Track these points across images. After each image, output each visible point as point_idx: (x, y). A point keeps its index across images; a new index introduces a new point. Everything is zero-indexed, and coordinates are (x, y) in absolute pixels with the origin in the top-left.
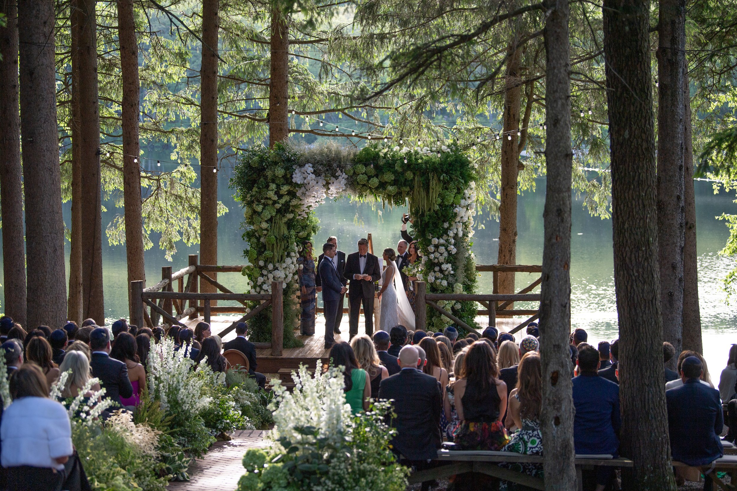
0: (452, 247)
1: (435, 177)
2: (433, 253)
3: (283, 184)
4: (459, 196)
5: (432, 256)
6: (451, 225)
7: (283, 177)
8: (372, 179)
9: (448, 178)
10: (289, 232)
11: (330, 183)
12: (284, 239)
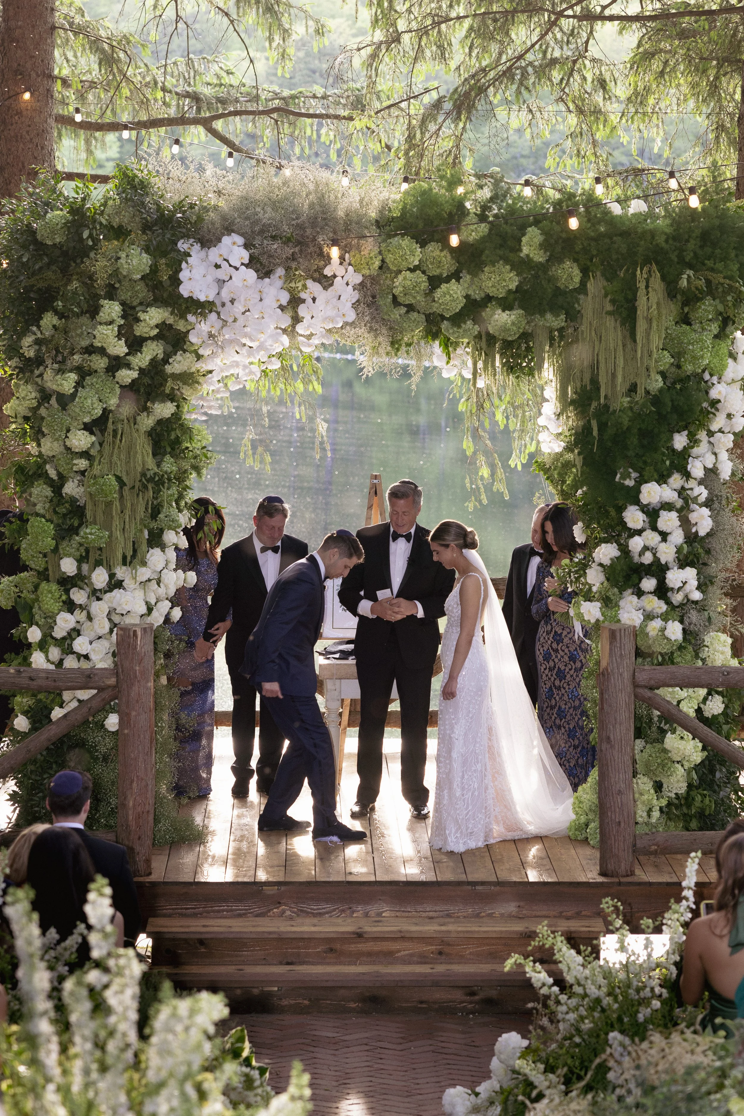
0: (703, 512)
1: (657, 283)
2: (639, 532)
3: (146, 305)
4: (721, 348)
6: (694, 441)
7: (144, 278)
8: (444, 286)
9: (701, 283)
10: (158, 465)
11: (303, 301)
12: (146, 487)
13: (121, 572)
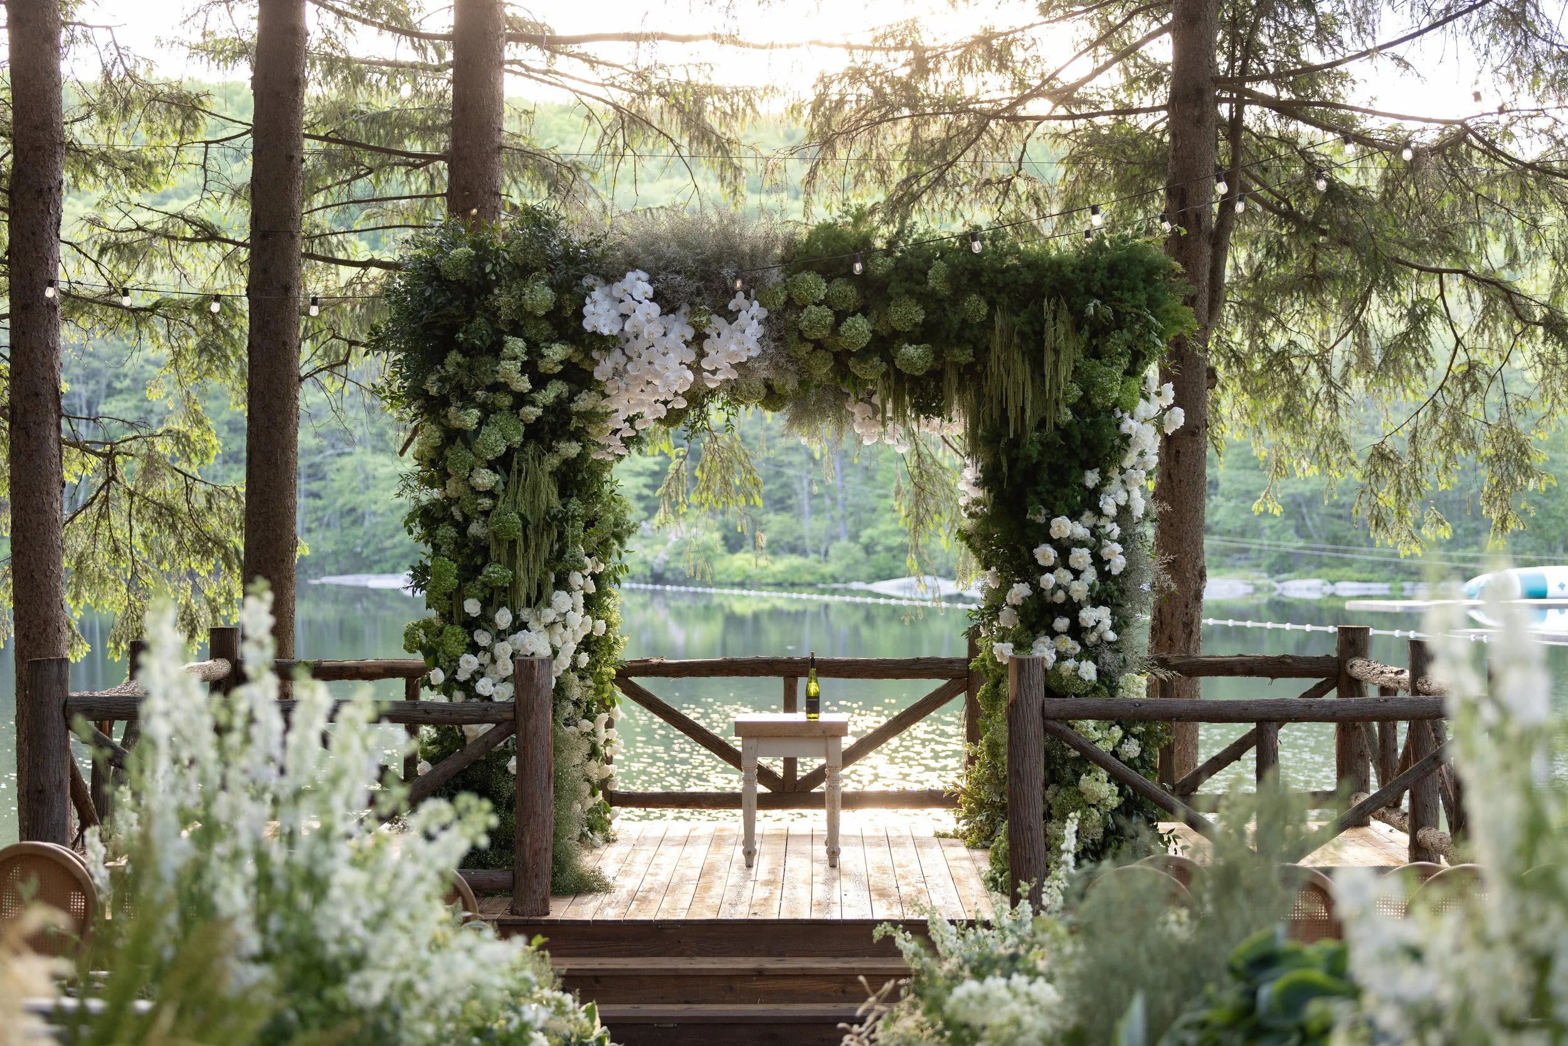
0: (1118, 548)
1: (1065, 315)
2: (1051, 570)
3: (550, 340)
4: (1134, 384)
5: (1048, 580)
6: (1105, 479)
7: (548, 316)
8: (849, 320)
9: (1108, 311)
10: (564, 506)
11: (708, 336)
12: (549, 525)
13: (525, 614)
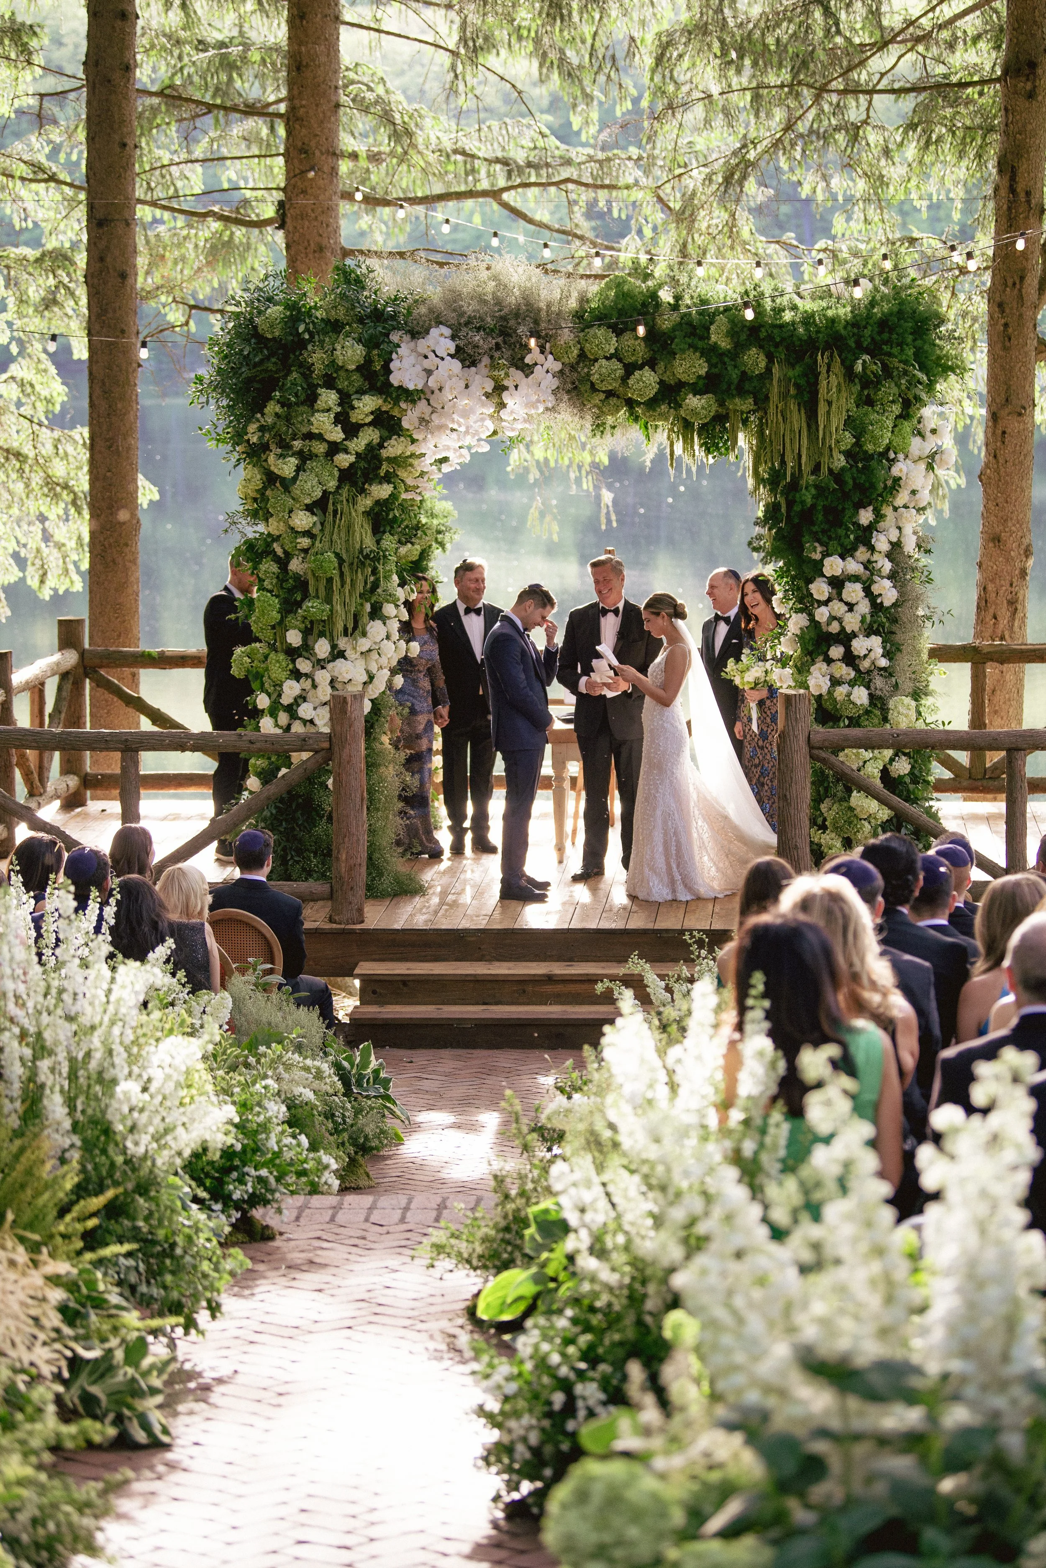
0: (887, 583)
1: (837, 366)
2: (826, 603)
3: (361, 392)
4: (907, 426)
5: (822, 614)
6: (879, 516)
7: (359, 368)
8: (637, 373)
9: (877, 368)
10: (378, 542)
11: (506, 388)
12: (363, 564)
13: (343, 643)
